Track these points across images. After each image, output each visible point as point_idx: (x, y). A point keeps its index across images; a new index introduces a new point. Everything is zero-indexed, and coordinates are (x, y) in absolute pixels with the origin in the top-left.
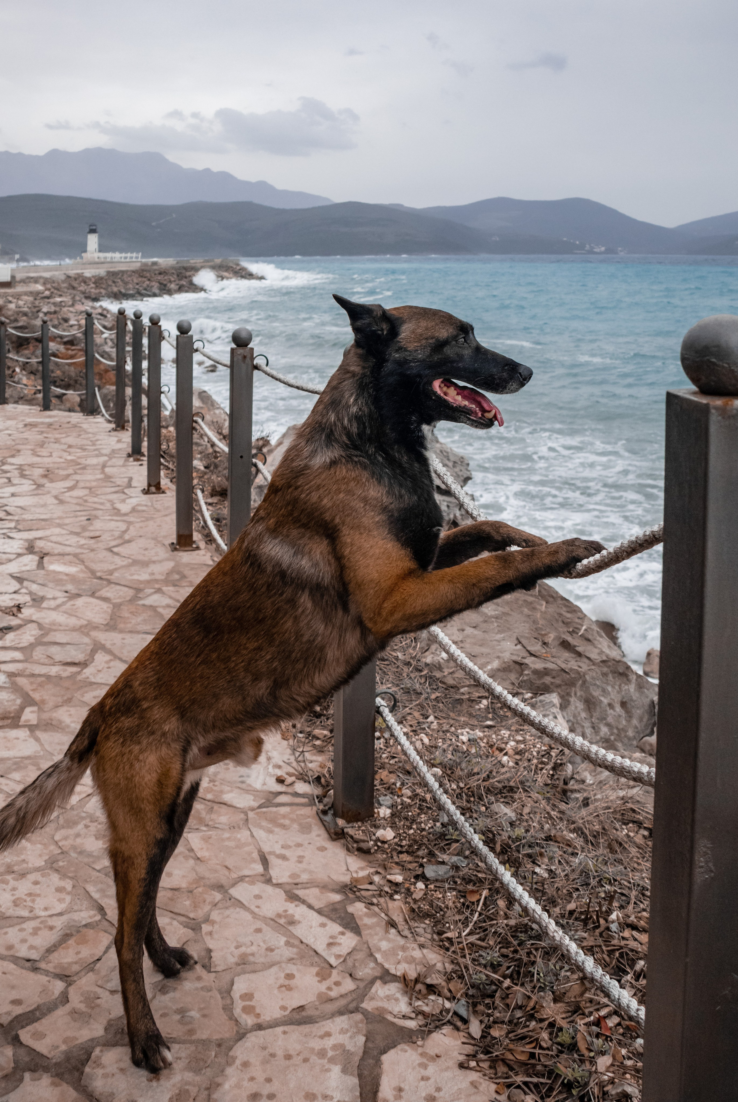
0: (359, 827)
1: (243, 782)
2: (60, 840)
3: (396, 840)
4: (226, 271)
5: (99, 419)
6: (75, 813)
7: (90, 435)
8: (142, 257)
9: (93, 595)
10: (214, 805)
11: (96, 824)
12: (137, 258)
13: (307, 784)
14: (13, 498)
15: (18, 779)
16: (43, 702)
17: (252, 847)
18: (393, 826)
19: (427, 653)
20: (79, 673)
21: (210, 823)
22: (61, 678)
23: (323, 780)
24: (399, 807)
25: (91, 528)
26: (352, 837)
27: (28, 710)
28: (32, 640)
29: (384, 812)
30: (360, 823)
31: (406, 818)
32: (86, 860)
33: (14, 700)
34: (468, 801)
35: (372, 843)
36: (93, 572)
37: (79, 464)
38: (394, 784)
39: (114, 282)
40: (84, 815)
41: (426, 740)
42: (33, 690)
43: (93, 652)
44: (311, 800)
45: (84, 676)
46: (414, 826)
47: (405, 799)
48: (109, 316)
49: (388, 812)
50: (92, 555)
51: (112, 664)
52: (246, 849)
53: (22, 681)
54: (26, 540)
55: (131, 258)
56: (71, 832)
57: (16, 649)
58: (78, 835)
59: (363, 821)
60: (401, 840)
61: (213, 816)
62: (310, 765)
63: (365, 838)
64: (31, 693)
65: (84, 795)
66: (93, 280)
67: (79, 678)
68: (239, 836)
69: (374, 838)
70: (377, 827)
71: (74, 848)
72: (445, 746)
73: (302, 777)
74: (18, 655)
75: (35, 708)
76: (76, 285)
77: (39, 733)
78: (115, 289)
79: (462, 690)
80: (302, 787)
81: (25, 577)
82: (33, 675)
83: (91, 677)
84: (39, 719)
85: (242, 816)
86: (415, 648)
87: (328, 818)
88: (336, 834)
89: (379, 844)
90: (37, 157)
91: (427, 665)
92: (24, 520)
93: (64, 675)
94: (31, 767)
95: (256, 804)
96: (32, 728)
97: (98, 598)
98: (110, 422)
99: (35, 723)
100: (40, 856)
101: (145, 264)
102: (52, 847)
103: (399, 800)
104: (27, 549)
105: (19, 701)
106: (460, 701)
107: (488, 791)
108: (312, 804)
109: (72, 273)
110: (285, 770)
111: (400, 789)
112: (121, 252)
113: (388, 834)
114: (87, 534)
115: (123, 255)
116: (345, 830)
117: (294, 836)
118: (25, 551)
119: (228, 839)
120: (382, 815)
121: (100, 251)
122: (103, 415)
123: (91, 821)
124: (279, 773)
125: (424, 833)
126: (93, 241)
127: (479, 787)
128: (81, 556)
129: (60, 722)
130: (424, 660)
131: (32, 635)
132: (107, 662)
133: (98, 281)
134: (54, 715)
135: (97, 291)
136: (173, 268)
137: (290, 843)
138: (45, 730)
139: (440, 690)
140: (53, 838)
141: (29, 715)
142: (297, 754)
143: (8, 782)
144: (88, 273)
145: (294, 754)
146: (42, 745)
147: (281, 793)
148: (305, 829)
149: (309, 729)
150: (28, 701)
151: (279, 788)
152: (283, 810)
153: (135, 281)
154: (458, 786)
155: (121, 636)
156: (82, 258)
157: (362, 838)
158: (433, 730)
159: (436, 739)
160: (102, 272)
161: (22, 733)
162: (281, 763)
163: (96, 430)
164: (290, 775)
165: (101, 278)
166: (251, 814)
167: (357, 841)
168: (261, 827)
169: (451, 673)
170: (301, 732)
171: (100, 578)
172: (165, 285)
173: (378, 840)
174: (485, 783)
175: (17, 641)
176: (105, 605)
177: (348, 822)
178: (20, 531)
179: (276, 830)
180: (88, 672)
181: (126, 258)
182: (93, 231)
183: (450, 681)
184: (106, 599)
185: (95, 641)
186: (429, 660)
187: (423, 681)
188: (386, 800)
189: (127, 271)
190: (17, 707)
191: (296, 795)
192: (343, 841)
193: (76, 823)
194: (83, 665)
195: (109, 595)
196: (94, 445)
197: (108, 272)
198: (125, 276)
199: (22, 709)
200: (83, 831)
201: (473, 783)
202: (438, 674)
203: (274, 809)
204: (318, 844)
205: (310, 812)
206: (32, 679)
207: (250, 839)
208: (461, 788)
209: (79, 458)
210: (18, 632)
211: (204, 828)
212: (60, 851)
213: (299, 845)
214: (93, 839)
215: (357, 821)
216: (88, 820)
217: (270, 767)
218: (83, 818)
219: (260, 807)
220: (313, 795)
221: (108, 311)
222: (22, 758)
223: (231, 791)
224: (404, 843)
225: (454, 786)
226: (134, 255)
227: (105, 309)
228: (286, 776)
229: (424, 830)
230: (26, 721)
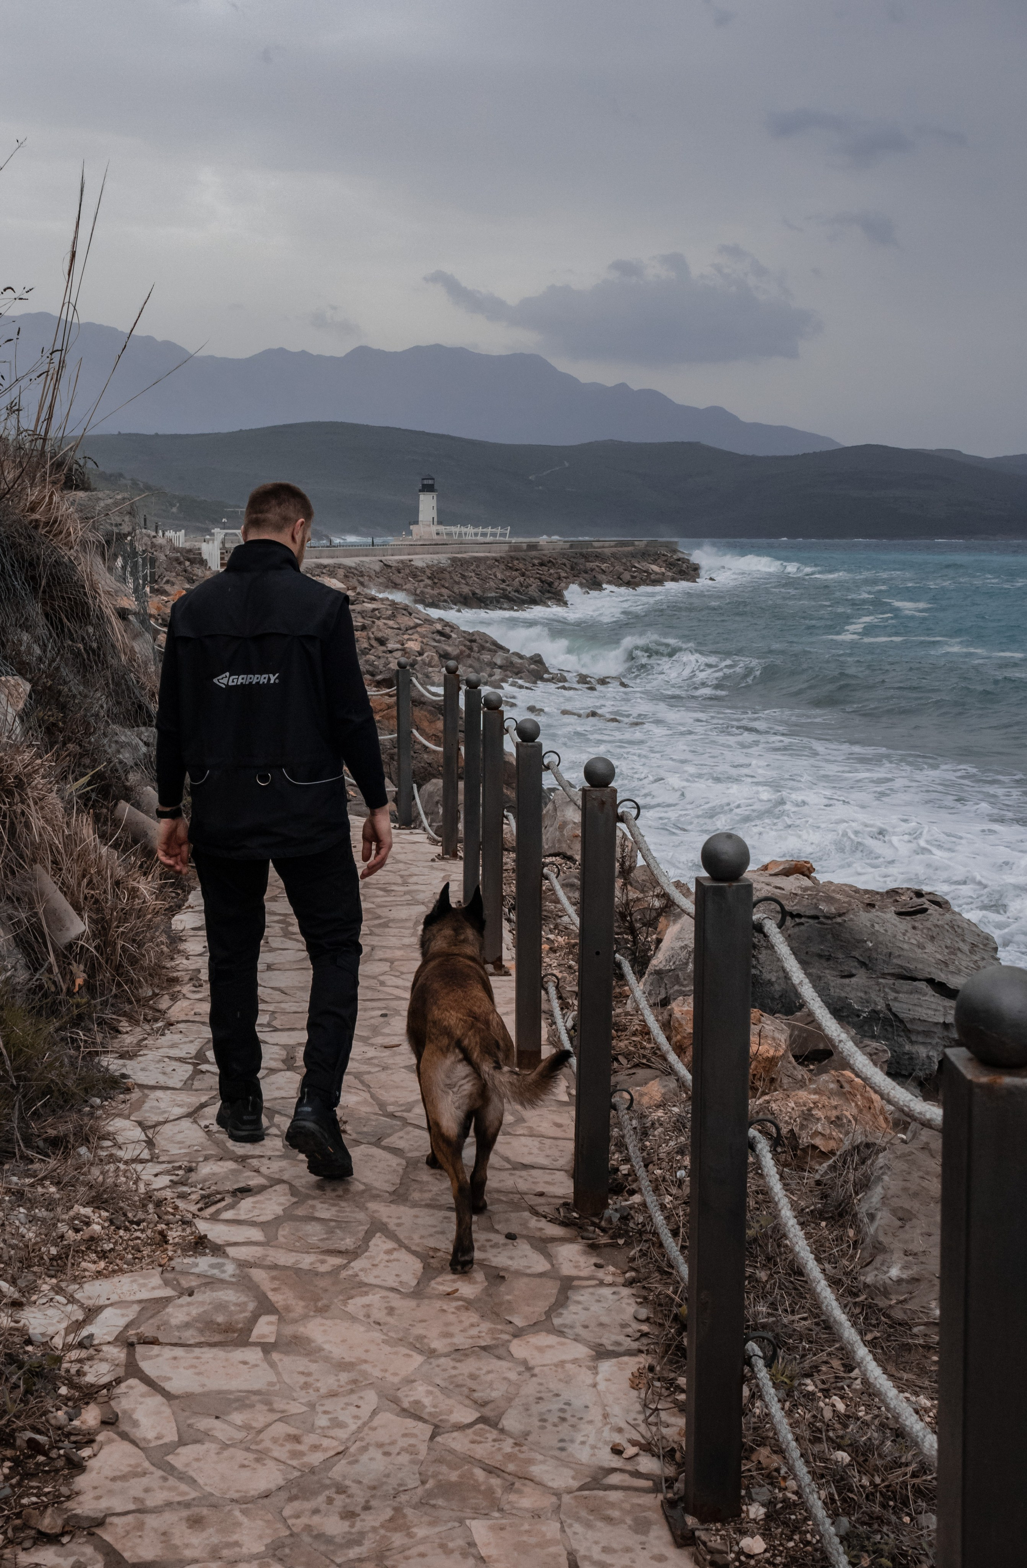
0: (717, 1530)
1: (562, 1449)
2: (290, 1517)
3: (768, 1555)
4: (654, 562)
5: (419, 837)
6: (316, 1478)
7: (401, 866)
8: (512, 534)
9: (377, 1143)
10: (516, 1480)
11: (343, 1496)
12: (503, 535)
13: (655, 1459)
14: (270, 973)
15: (239, 1423)
16: (288, 1309)
17: (561, 1547)
18: (767, 1535)
19: (867, 1269)
20: (345, 1267)
21: (506, 1507)
22: (317, 1274)
23: (678, 1455)
24: (780, 1505)
25: (386, 1030)
26: (704, 1543)
27: (264, 1320)
28: (279, 1211)
29: (756, 1511)
30: (719, 1525)
31: (785, 1524)
32: (323, 1548)
33: (245, 1303)
34: (884, 1506)
35: (733, 1555)
36: (382, 1105)
37: (379, 917)
38: (778, 1470)
39: (463, 577)
40: (328, 1482)
41: (841, 1407)
42: (274, 1290)
43: (369, 1235)
44: (659, 1484)
45: (350, 1272)
46: (796, 1537)
47: (790, 1495)
48: (454, 635)
49: (762, 1511)
50: (383, 1076)
51: (396, 1255)
52: (552, 1549)
53: (258, 1275)
54: (284, 1047)
55: (494, 535)
56: (308, 1505)
57: (253, 1224)
58: (316, 1511)
59: (723, 1521)
60: (774, 1556)
61: (513, 1497)
62: (665, 1431)
63: (723, 1548)
64: (270, 1294)
65: (333, 1453)
66: (428, 572)
67: (344, 1274)
68: (544, 1529)
69: (736, 1548)
70: (743, 1533)
71: (308, 1528)
72: (868, 1418)
73: (647, 1448)
74: (256, 1234)
75: (273, 1318)
76: (399, 581)
77: (275, 1356)
78: (466, 590)
79: (915, 1330)
80: (648, 1464)
81: (278, 1108)
82: (275, 1267)
83: (361, 1274)
84: (279, 1335)
85: (554, 1499)
86: (853, 1257)
87: (677, 1513)
88: (683, 1537)
89: (743, 1558)
90: (332, 359)
91: (866, 1286)
92: (284, 1013)
93: (322, 1268)
94: (260, 1407)
95: (576, 1484)
96: (267, 1348)
97: (385, 1148)
98: (434, 842)
99: (272, 1340)
100: (260, 1537)
101: (516, 548)
102: (279, 1525)
103: (781, 1495)
104: (284, 1061)
105: (251, 1306)
106: (907, 1348)
107: (919, 1492)
108: (656, 1490)
109: (393, 559)
110: (628, 1436)
111: (785, 1479)
112: (476, 526)
113: (755, 1544)
114: (379, 1040)
115: (480, 530)
116: (697, 1533)
117: (622, 1536)
118: (280, 1065)
119: (527, 1532)
120: (752, 1516)
121: (440, 523)
122: (425, 829)
123: (338, 1492)
124: (618, 1438)
125: (809, 1548)
126: (427, 504)
127: (905, 1484)
128: (366, 1077)
129: (309, 1340)
130: (862, 1278)
131: (280, 1204)
132: (389, 1252)
133: (436, 575)
134: (302, 1329)
135: (435, 592)
136: (563, 555)
137: (615, 1546)
138: (286, 1353)
139: (881, 1328)
140: (280, 1512)
141: (265, 1328)
142: (648, 1412)
143: (225, 1426)
144: (420, 561)
145: (644, 1412)
146: (278, 1374)
147: (614, 1470)
148: (641, 1526)
149: (672, 1375)
150: (266, 1307)
151: (616, 1462)
152: (614, 1496)
153: (499, 576)
154: (872, 1483)
155: (415, 1211)
156: (410, 533)
157: (720, 1547)
158: (854, 1391)
159: (857, 1405)
160: (442, 559)
161: (254, 1355)
162: (623, 1425)
163: (410, 856)
164: (634, 1443)
165: (442, 570)
166: (566, 1498)
167: (711, 1551)
168: (578, 1519)
169: (901, 1302)
170: (659, 1380)
171: (392, 1116)
172: (550, 584)
173: (741, 1552)
174: (917, 1481)
175: (256, 1212)
176: (395, 1161)
177: (703, 1521)
178: (276, 1030)
179: (599, 1524)
180: (357, 1265)
181: (484, 535)
182: (428, 488)
183: (898, 1314)
184: (396, 1151)
185: (372, 1217)
186: (869, 1279)
187: (858, 1310)
188: (763, 1493)
189: (487, 558)
190: (248, 1314)
191: (637, 1474)
192: (692, 1549)
193: (315, 1493)
194: (353, 1254)
195: (401, 1144)
196: (405, 883)
197: (454, 560)
198: (482, 567)
199: (254, 1318)
200: (323, 1507)
201: (896, 1477)
202: (881, 1302)
203: (601, 1493)
204: (656, 1551)
205: (653, 1501)
206: (274, 1273)
207: (558, 1536)
208: (876, 1486)
209: (379, 906)
210: (258, 1198)
211: (496, 1514)
212: (288, 1533)
213: (628, 1550)
214: (337, 1518)
215: (715, 1521)
216: (334, 1490)
217: (607, 1429)
218: (327, 1487)
219: (581, 1488)
220: (659, 1477)
221: (453, 627)
222: (248, 1392)
223: (543, 1462)
224: (779, 1560)
225: (865, 1481)
226: (499, 530)
227: (447, 624)
228: (626, 1445)
229: (808, 1543)
230: (258, 1337)
